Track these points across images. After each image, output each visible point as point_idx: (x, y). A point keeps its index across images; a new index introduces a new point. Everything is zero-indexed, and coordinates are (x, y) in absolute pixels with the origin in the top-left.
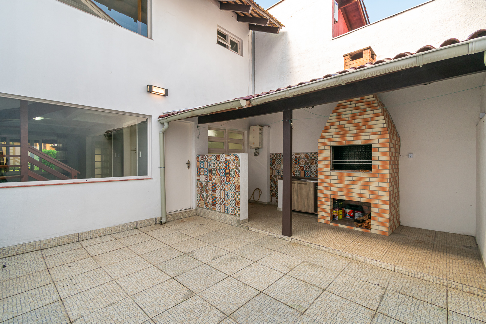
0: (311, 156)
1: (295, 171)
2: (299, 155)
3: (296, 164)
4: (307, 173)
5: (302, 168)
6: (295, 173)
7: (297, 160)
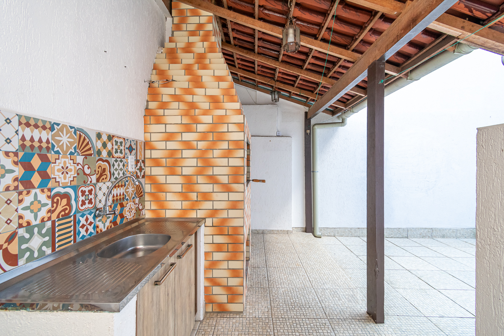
0: (99, 145)
1: (21, 232)
2: (45, 135)
3: (28, 185)
4: (83, 220)
5: (65, 201)
6: (23, 240)
7: (36, 162)
